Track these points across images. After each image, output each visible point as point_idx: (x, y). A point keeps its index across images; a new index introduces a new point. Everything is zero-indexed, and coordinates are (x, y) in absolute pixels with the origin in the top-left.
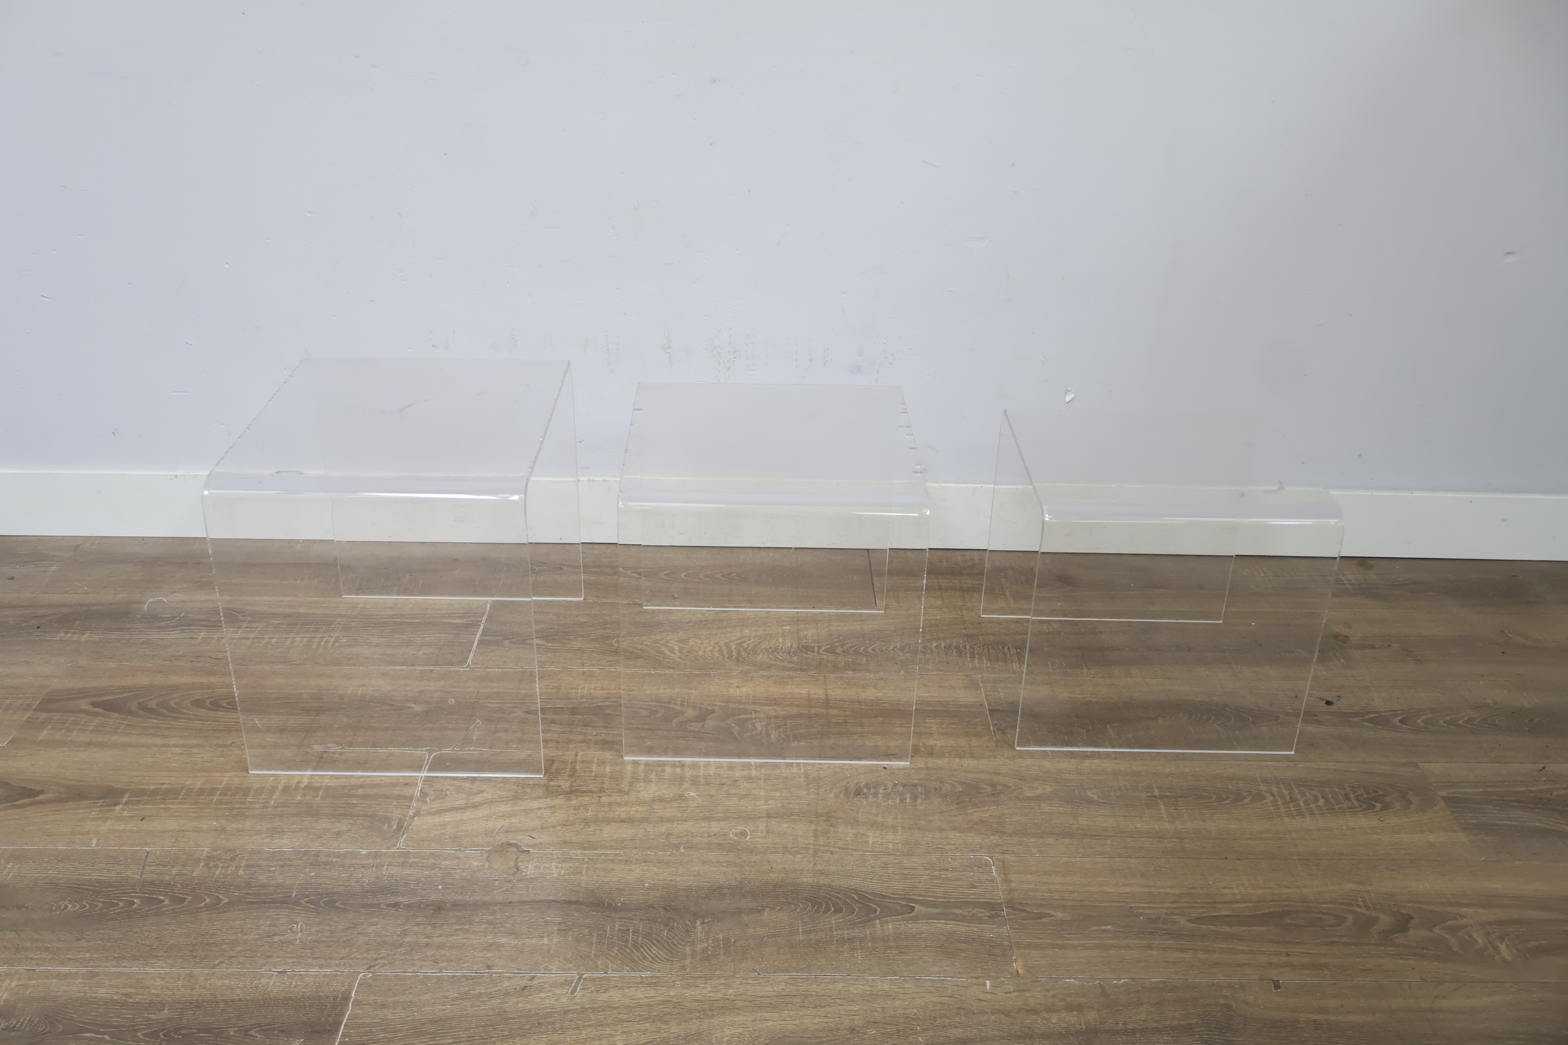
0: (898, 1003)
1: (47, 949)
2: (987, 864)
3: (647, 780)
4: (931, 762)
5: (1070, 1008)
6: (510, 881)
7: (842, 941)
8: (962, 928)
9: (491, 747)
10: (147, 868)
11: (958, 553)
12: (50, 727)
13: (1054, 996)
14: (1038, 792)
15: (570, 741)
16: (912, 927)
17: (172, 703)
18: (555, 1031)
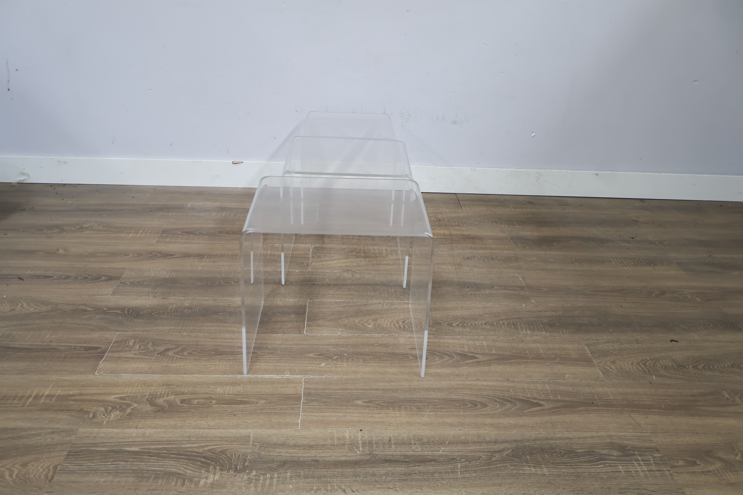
0: (494, 309)
1: (196, 294)
2: (517, 277)
3: (392, 254)
4: (492, 251)
5: (552, 311)
6: (352, 279)
7: (471, 295)
8: (512, 292)
9: (333, 244)
10: (222, 275)
11: (490, 195)
12: (169, 238)
13: (547, 308)
14: (532, 259)
15: (361, 244)
16: (495, 292)
17: (211, 232)
18: (379, 314)
